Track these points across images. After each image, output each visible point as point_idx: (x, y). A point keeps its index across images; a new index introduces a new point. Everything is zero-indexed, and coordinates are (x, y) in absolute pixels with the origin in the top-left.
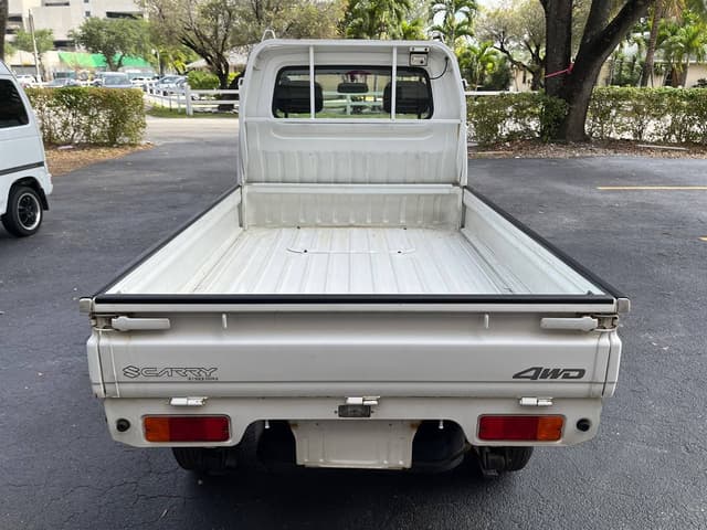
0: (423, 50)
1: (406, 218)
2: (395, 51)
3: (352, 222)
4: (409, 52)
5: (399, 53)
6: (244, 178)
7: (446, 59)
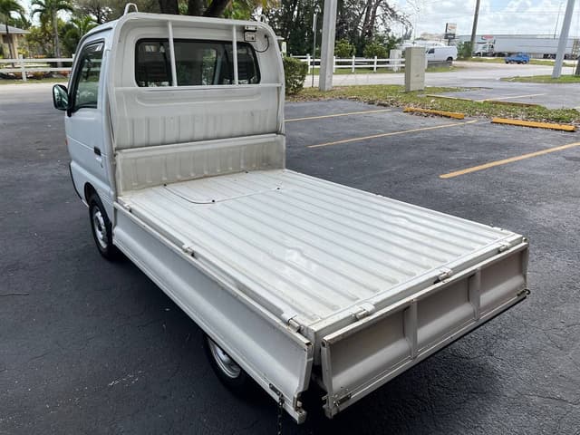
0: (253, 29)
1: (245, 164)
2: (234, 30)
3: (206, 173)
4: (243, 30)
5: (237, 31)
6: (114, 146)
7: (266, 36)
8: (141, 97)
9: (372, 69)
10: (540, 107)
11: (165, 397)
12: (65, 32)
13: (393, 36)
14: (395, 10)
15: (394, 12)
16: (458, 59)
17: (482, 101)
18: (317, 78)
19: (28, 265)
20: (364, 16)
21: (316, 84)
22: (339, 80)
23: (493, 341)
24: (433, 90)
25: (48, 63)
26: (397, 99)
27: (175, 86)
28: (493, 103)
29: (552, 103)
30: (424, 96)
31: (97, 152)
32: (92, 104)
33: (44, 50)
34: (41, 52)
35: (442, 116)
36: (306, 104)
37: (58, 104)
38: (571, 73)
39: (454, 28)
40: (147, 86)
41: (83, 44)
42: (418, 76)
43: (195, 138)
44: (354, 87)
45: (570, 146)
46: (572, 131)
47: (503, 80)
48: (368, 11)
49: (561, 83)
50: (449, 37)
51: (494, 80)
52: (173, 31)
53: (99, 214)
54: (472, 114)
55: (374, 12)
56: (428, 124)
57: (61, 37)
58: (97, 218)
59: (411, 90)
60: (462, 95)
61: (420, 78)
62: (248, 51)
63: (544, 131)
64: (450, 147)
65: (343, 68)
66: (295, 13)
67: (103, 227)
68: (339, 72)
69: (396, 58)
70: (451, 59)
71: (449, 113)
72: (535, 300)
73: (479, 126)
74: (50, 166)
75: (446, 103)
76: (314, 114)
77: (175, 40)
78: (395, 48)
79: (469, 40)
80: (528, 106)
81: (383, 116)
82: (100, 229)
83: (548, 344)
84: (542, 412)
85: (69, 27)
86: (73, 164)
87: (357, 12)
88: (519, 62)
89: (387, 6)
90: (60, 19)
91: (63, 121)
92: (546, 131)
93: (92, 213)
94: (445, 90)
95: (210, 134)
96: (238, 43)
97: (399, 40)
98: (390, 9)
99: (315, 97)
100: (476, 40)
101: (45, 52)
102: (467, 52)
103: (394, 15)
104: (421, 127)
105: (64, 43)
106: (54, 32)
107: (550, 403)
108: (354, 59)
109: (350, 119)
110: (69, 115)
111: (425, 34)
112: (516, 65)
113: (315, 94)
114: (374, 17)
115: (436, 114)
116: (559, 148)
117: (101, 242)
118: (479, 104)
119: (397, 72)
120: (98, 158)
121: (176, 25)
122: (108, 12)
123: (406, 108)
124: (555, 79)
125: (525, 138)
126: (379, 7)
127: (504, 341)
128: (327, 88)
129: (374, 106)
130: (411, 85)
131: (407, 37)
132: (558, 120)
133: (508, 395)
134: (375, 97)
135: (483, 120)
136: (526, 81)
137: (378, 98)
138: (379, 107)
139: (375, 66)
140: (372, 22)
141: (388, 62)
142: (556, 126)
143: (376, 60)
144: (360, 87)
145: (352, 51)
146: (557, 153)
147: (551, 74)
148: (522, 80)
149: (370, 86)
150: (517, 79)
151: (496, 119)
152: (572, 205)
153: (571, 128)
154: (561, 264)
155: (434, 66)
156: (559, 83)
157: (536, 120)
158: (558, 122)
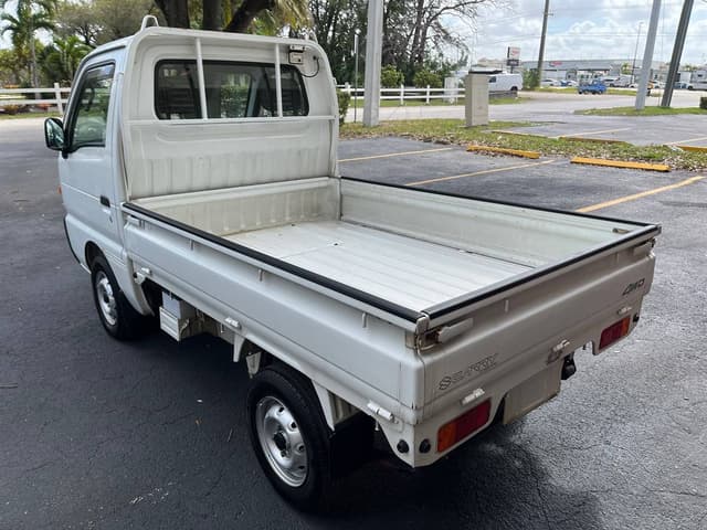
0: (300, 48)
1: (290, 216)
2: (277, 49)
3: (243, 227)
4: (288, 50)
5: (280, 51)
6: (129, 194)
7: (314, 58)
8: (162, 132)
9: (424, 100)
10: (624, 144)
11: (205, 516)
12: (44, 57)
13: (447, 62)
14: (449, 31)
15: (447, 35)
16: (524, 89)
17: (557, 138)
18: (360, 111)
19: (12, 350)
20: (412, 38)
21: (360, 119)
22: (387, 114)
23: (608, 426)
24: (499, 124)
25: (23, 94)
26: (458, 136)
27: (205, 118)
28: (570, 139)
29: (637, 138)
30: (489, 131)
31: (105, 202)
32: (97, 142)
33: (17, 78)
34: (14, 81)
35: (512, 155)
36: (349, 143)
37: (51, 143)
38: (656, 104)
39: (517, 53)
40: (169, 118)
41: (85, 67)
42: (480, 108)
43: (229, 183)
44: (405, 121)
45: (664, 189)
46: (666, 171)
47: (577, 113)
48: (417, 32)
49: (646, 115)
50: (512, 64)
51: (567, 114)
52: (202, 50)
53: (105, 282)
54: (547, 152)
55: (424, 33)
56: (497, 164)
57: (41, 61)
58: (102, 286)
59: (474, 124)
60: (534, 131)
61: (482, 112)
62: (293, 75)
63: (632, 172)
64: (526, 191)
65: (390, 100)
66: (330, 34)
67: (111, 298)
68: (385, 104)
69: (452, 87)
70: (515, 88)
71: (520, 152)
72: (650, 373)
73: (558, 166)
74: (32, 221)
75: (515, 140)
76: (360, 155)
77: (205, 62)
78: (450, 75)
79: (536, 66)
80: (610, 143)
81: (443, 156)
82: (107, 300)
83: (675, 427)
84: (678, 511)
85: (50, 49)
86: (69, 218)
87: (403, 34)
88: (594, 92)
89: (439, 26)
90: (37, 40)
91: (57, 164)
92: (636, 171)
93: (95, 280)
94: (513, 125)
95: (248, 179)
96: (282, 66)
97: (454, 67)
98: (443, 30)
99: (360, 134)
100: (544, 67)
101: (18, 82)
102: (533, 80)
103: (447, 37)
104: (489, 169)
105: (44, 69)
106: (32, 56)
107: (685, 500)
108: (402, 89)
109: (404, 160)
110: (65, 156)
111: (483, 60)
112: (591, 96)
113: (359, 130)
114: (424, 39)
115: (506, 153)
116: (653, 192)
117: (108, 317)
118: (554, 141)
119: (454, 104)
120: (106, 210)
121: (206, 43)
122: (97, 31)
123: (470, 146)
124: (636, 111)
125: (613, 179)
126: (430, 28)
127: (621, 426)
128: (373, 123)
129: (432, 144)
130: (473, 119)
131: (463, 63)
132: (648, 159)
133: (635, 492)
134: (431, 134)
135: (560, 160)
136: (605, 114)
137: (435, 135)
138: (438, 145)
139: (428, 97)
140: (422, 46)
141: (442, 92)
142: (647, 165)
143: (428, 89)
144: (412, 121)
145: (399, 80)
146: (653, 197)
147: (634, 105)
148: (600, 113)
149: (424, 121)
150: (594, 112)
151: (575, 159)
152: (678, 258)
153: (664, 168)
154: (674, 329)
155: (496, 97)
156: (643, 115)
157: (622, 159)
158: (648, 161)
